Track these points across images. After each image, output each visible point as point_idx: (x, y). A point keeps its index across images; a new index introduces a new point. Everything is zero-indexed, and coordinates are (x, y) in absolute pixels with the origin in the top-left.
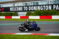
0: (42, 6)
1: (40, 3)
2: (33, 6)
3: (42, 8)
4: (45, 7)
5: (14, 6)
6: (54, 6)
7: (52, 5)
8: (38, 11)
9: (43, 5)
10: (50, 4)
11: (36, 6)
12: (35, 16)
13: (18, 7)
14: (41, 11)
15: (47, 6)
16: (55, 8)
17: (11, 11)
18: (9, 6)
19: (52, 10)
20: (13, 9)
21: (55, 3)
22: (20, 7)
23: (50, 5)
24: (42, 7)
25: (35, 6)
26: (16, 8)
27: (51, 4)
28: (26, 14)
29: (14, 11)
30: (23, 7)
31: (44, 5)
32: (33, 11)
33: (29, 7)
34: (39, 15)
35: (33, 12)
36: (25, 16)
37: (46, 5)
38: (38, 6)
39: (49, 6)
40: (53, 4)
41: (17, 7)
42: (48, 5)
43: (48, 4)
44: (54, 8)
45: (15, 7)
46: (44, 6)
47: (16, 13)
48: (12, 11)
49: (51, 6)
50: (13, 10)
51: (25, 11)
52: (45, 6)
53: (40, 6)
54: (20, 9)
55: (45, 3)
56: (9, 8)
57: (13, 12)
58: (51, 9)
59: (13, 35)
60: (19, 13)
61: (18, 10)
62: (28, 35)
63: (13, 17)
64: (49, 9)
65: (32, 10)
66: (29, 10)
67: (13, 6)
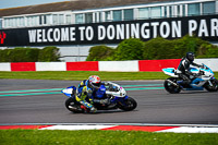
0: (147, 24)
1: (139, 14)
2: (114, 24)
3: (148, 31)
4: (158, 27)
5: (43, 25)
6: (191, 22)
7: (185, 21)
8: (132, 41)
9: (150, 21)
10: (175, 14)
11: (125, 23)
12: (120, 60)
13: (57, 30)
14: (144, 43)
15: (165, 23)
16: (196, 32)
17: (33, 44)
18: (26, 25)
19: (185, 38)
20: (39, 36)
21: (194, 13)
22: (65, 27)
23: (176, 19)
24: (146, 28)
25: (120, 23)
26: (51, 30)
27: (181, 15)
28: (87, 54)
29: (42, 44)
30: (77, 26)
31: (155, 20)
32: (115, 41)
33: (100, 27)
34: (135, 58)
35: (115, 47)
36: (83, 60)
37: (160, 21)
38: (133, 25)
39: (174, 23)
40: (186, 14)
41: (54, 27)
42: (170, 20)
43: (168, 15)
44: (191, 30)
45: (47, 28)
46: (153, 24)
47: (52, 51)
48: (36, 44)
49: (179, 22)
50: (39, 41)
51: (86, 42)
52: (157, 24)
53: (141, 22)
54: (65, 35)
55: (156, 14)
56: (24, 32)
57: (41, 48)
58: (179, 35)
59: (38, 133)
60: (63, 50)
61: (57, 40)
62: (95, 131)
63: (41, 66)
64: (174, 36)
65: (111, 38)
66: (100, 38)
67: (38, 25)
